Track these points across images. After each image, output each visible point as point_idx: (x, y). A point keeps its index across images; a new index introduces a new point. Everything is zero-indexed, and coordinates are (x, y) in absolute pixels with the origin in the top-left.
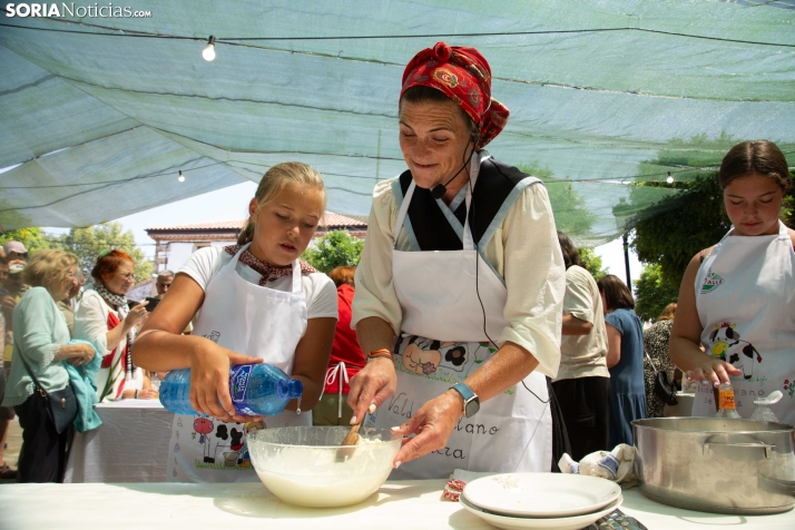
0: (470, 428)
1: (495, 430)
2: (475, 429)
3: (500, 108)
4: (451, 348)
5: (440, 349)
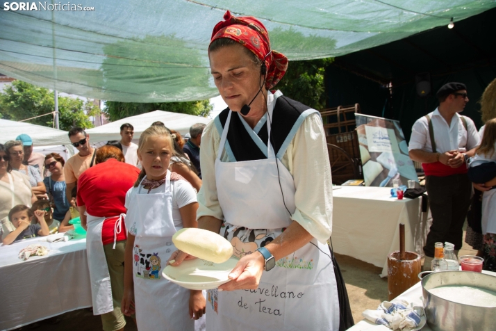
0: (283, 295)
1: (301, 294)
2: (287, 295)
3: (280, 56)
4: (264, 239)
5: (256, 241)
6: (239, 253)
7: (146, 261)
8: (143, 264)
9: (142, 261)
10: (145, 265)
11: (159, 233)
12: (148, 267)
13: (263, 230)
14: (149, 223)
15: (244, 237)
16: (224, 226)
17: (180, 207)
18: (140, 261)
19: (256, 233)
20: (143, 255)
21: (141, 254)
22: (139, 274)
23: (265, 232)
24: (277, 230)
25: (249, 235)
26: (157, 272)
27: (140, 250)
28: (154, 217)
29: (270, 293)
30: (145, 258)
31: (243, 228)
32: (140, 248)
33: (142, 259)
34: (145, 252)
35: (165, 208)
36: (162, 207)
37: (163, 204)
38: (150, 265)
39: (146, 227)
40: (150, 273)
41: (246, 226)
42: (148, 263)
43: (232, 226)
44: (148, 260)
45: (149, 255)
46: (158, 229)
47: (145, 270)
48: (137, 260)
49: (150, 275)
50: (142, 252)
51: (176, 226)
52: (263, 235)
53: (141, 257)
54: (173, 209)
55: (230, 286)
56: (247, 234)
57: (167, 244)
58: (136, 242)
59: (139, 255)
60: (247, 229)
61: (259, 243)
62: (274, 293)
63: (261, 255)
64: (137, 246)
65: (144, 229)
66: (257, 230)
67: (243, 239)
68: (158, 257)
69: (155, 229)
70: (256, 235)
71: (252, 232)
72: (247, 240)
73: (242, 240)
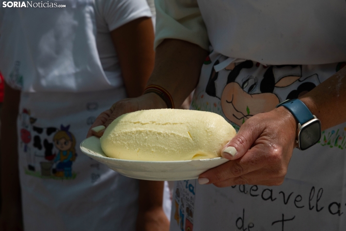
4: (295, 87)
5: (276, 90)
6: (239, 116)
7: (46, 141)
8: (40, 148)
9: (37, 143)
10: (43, 150)
11: (71, 83)
12: (49, 155)
13: (294, 66)
14: (49, 62)
15: (251, 82)
16: (208, 62)
17: (113, 27)
18: (32, 142)
19: (278, 74)
20: (39, 130)
21: (36, 129)
22: (31, 168)
23: (297, 71)
24: (324, 67)
25: (261, 78)
26: (69, 164)
27: (33, 120)
28: (59, 50)
29: (305, 202)
30: (43, 136)
31: (248, 64)
32: (33, 115)
33: (37, 139)
34: (43, 123)
35: (80, 30)
36: (74, 28)
37: (76, 23)
38: (55, 150)
39: (41, 71)
40: (54, 166)
41: (255, 59)
42: (49, 146)
43: (226, 58)
44: (50, 139)
45: (50, 131)
46: (69, 76)
47: (43, 160)
48: (26, 140)
49: (54, 171)
50: (37, 124)
51: (105, 70)
52: (294, 79)
53: (34, 134)
54: (98, 34)
55: (226, 175)
56: (257, 76)
57: (88, 108)
58: (24, 104)
59: (30, 129)
60: (258, 64)
61: (284, 94)
62: (313, 203)
63: (290, 115)
64: (25, 111)
65: (39, 77)
66: (280, 67)
67: (247, 87)
68: (70, 134)
69: (61, 77)
70: (276, 79)
71: (269, 71)
72: (257, 90)
73: (246, 89)
